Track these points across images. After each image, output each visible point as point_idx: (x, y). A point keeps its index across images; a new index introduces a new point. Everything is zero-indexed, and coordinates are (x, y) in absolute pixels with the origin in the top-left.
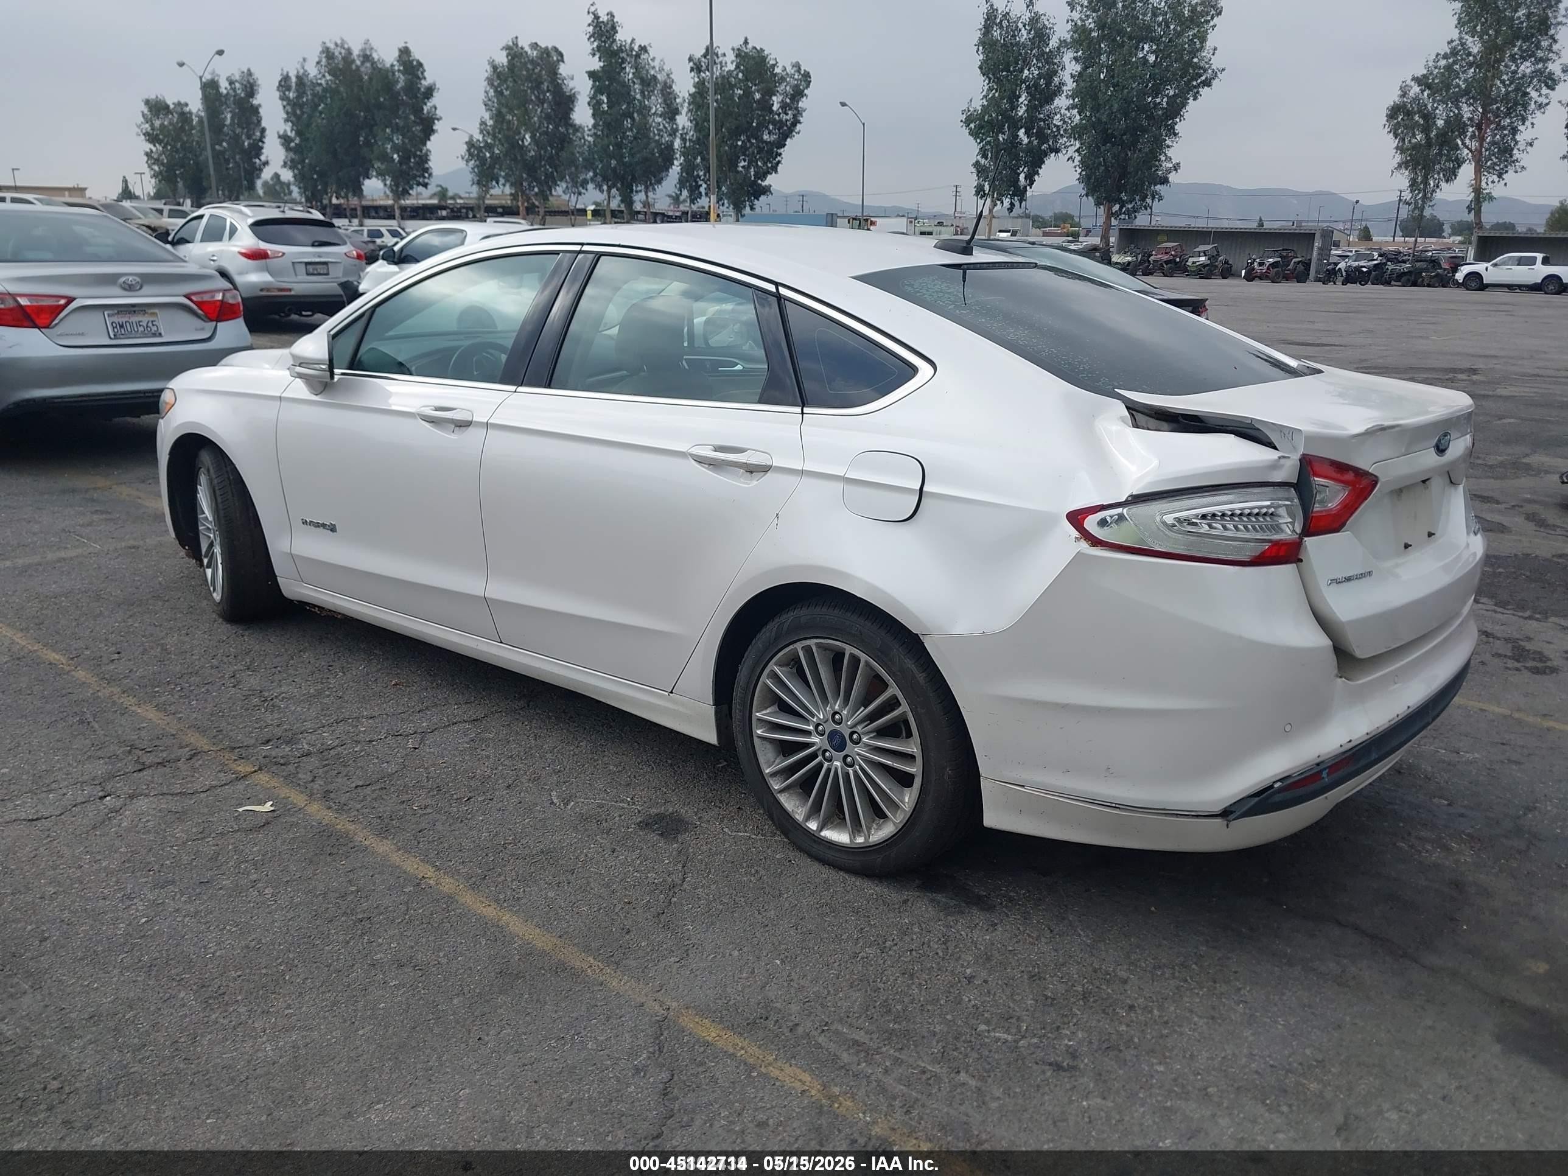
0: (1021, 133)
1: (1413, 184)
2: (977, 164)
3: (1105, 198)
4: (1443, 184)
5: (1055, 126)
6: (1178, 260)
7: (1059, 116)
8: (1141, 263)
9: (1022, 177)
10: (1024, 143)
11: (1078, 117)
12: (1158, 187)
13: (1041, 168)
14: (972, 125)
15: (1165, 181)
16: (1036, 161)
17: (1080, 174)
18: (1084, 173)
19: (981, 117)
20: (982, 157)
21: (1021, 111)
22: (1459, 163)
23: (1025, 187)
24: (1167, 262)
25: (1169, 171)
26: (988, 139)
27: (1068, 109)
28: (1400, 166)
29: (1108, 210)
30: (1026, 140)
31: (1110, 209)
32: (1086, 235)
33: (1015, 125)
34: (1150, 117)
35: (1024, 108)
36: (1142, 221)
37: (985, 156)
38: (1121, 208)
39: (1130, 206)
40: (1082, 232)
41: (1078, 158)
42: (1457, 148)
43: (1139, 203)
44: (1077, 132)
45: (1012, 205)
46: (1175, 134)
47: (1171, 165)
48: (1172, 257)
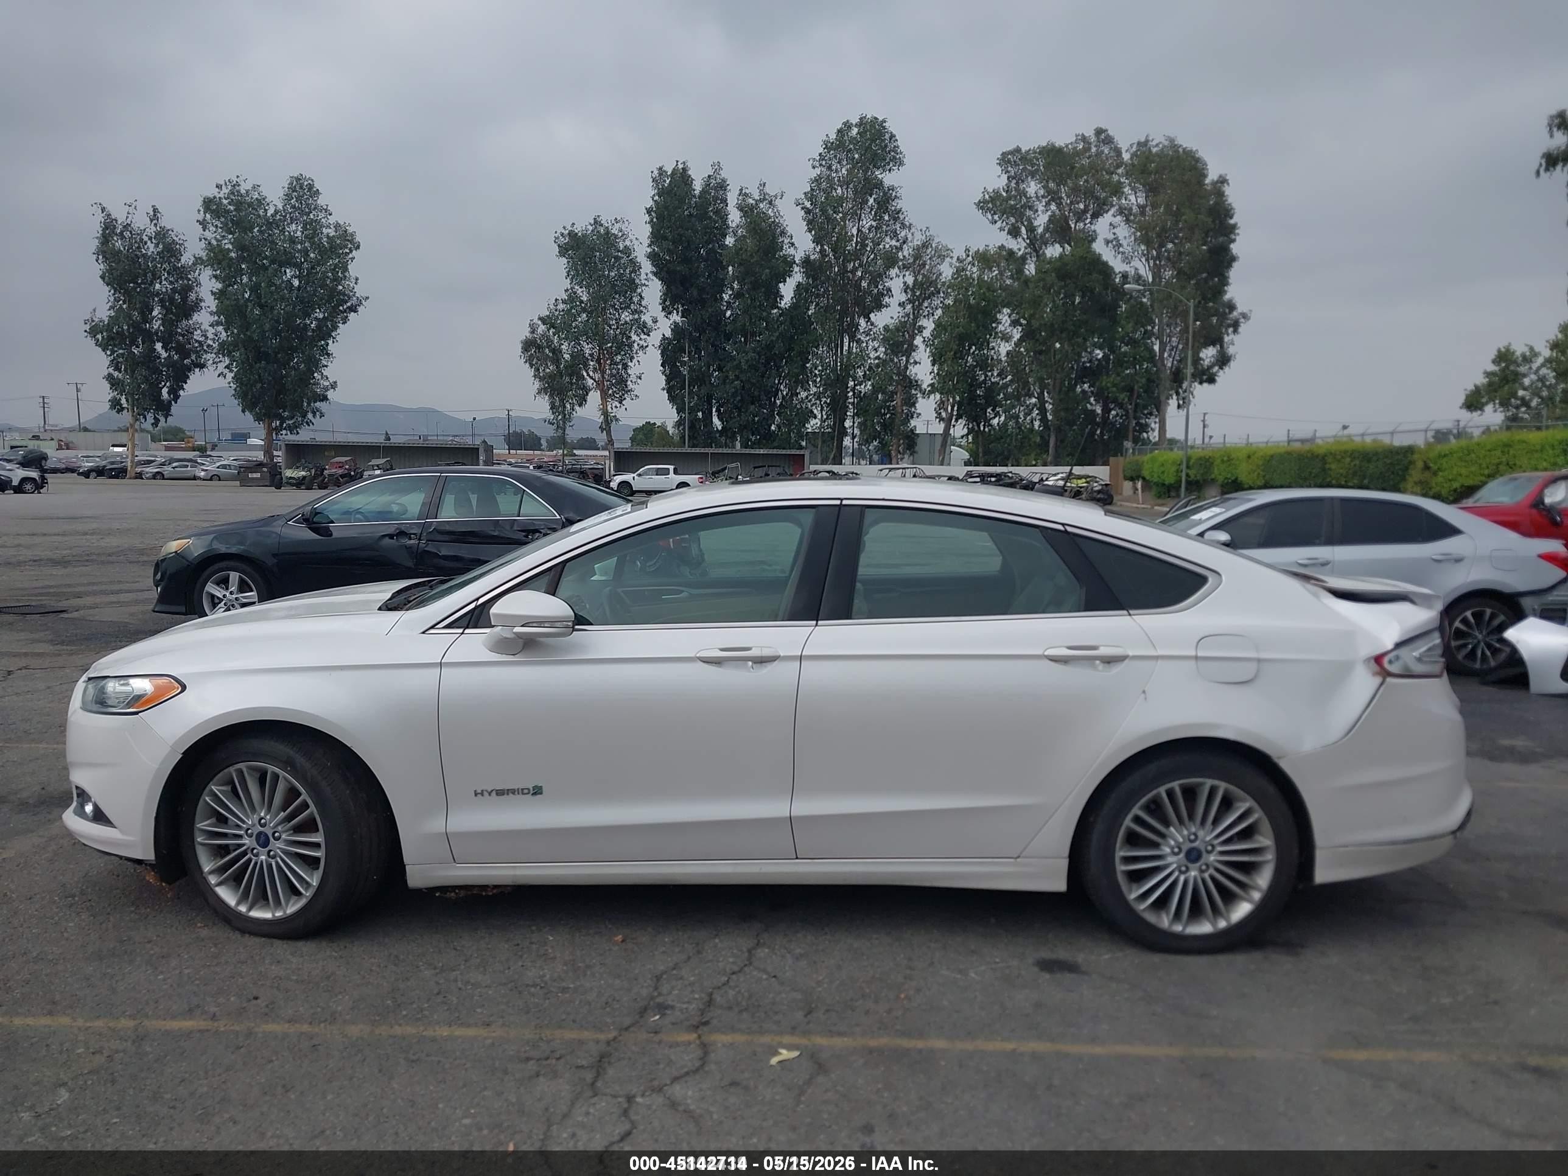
0: (159, 346)
1: (553, 407)
2: (110, 378)
3: (265, 415)
4: (577, 408)
5: (197, 341)
6: (352, 473)
7: (199, 331)
8: (315, 478)
9: (165, 391)
10: (163, 357)
11: (224, 334)
12: (318, 404)
13: (186, 383)
14: (99, 336)
15: (325, 398)
16: (180, 377)
17: (235, 390)
18: (238, 389)
19: (109, 328)
20: (114, 370)
21: (156, 325)
22: (586, 390)
23: (170, 402)
24: (342, 476)
25: (326, 389)
26: (121, 351)
27: (212, 325)
28: (539, 393)
29: (269, 427)
30: (164, 354)
31: (270, 425)
32: (213, 449)
33: (150, 338)
34: (301, 339)
35: (160, 322)
36: (304, 436)
37: (117, 368)
38: (281, 424)
39: (291, 422)
40: (209, 446)
41: (230, 376)
42: (584, 379)
43: (300, 419)
44: (225, 349)
45: (157, 421)
46: (328, 355)
47: (328, 384)
48: (346, 472)
